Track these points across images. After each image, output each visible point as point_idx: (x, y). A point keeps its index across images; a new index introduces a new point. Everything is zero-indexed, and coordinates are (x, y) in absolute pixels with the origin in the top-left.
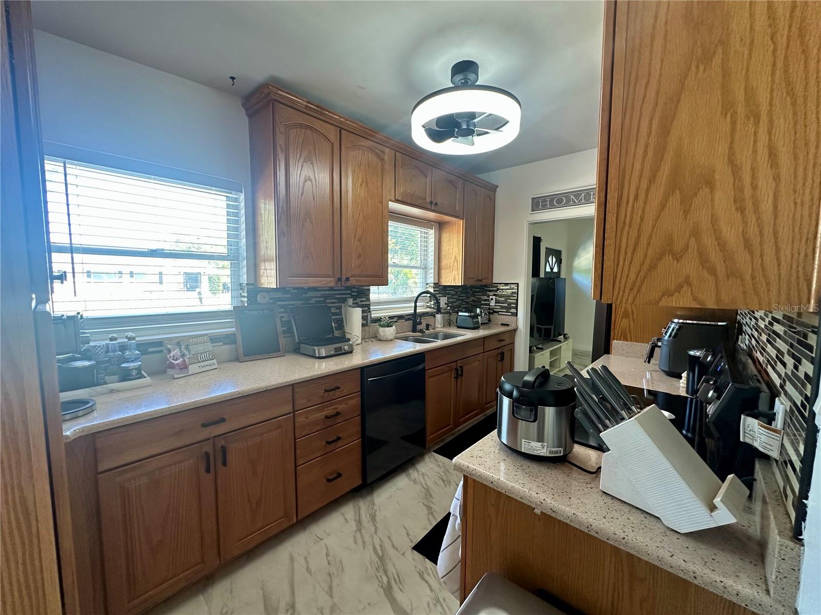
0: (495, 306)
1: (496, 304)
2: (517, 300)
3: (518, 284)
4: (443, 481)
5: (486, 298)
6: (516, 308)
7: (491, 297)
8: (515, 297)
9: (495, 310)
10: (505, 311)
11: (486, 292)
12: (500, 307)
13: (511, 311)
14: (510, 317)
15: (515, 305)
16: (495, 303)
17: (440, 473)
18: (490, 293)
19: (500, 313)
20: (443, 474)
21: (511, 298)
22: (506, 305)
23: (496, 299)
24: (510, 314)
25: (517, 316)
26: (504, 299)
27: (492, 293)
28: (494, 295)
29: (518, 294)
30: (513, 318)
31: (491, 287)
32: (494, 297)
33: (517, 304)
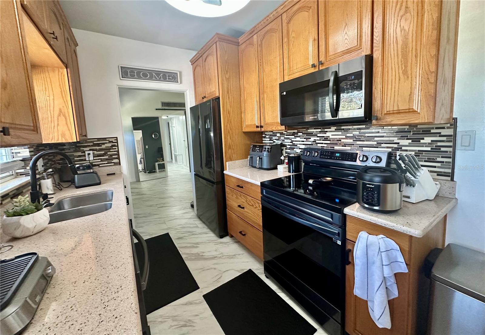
0: (94, 160)
1: (95, 158)
2: (118, 151)
3: (117, 138)
4: (185, 326)
5: (80, 154)
6: (119, 158)
7: (87, 153)
8: (116, 149)
9: (94, 164)
10: (107, 162)
11: (80, 149)
12: (100, 160)
13: (113, 162)
14: (114, 167)
15: (116, 156)
16: (93, 157)
17: (173, 325)
18: (85, 149)
19: (100, 165)
20: (176, 323)
21: (111, 150)
22: (107, 157)
23: (93, 153)
24: (113, 164)
25: (120, 165)
26: (103, 152)
27: (88, 149)
28: (90, 150)
29: (118, 146)
30: (117, 167)
31: (85, 143)
32: (91, 152)
33: (119, 155)
